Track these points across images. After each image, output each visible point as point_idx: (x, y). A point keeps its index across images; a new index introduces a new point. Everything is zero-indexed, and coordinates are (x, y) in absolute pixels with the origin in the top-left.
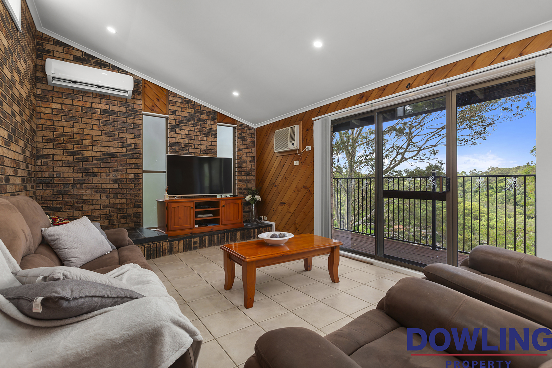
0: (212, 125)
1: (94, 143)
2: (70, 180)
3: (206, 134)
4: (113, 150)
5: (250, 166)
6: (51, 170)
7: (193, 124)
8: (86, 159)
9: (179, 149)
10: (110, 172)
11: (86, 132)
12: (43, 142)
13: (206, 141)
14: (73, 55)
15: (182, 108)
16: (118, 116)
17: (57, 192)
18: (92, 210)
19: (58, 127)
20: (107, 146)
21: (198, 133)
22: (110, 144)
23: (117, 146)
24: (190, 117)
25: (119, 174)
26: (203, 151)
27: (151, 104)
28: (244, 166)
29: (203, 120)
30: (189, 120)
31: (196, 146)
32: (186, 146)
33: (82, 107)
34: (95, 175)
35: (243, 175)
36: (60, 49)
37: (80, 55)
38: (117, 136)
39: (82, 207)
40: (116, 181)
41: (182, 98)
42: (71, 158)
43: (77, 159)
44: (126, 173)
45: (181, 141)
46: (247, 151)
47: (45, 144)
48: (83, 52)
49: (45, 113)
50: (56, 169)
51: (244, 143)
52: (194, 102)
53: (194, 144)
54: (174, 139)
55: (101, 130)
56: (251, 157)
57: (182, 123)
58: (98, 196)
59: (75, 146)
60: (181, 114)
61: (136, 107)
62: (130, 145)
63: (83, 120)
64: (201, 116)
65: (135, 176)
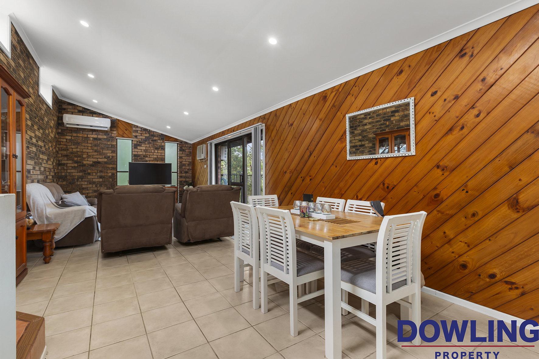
0: (161, 143)
1: (89, 156)
2: (76, 177)
3: (157, 149)
4: (99, 160)
5: (188, 168)
6: (66, 172)
7: (148, 143)
8: (85, 165)
9: (140, 158)
10: (97, 172)
11: (84, 150)
12: (61, 157)
13: (157, 153)
14: (78, 110)
15: (141, 134)
16: (102, 141)
17: (69, 183)
18: (87, 193)
19: (69, 149)
20: (96, 158)
21: (152, 148)
22: (97, 157)
23: (101, 158)
24: (147, 139)
25: (103, 173)
26: (156, 159)
27: (122, 133)
28: (183, 167)
29: (155, 140)
30: (146, 141)
31: (150, 156)
32: (144, 156)
33: (82, 137)
34: (89, 174)
35: (183, 173)
36: (70, 107)
37: (81, 109)
38: (102, 152)
39: (82, 191)
40: (101, 177)
41: (141, 128)
42: (76, 165)
43: (79, 165)
44: (107, 172)
45: (141, 153)
46: (186, 158)
47: (63, 158)
48: (82, 107)
49: (63, 142)
50: (69, 171)
51: (184, 153)
52: (149, 130)
53: (149, 155)
54: (136, 152)
55: (93, 149)
56: (189, 162)
57: (142, 143)
58: (91, 186)
59: (79, 158)
60: (141, 137)
61: (113, 135)
62: (109, 157)
63: (83, 144)
64: (153, 138)
65: (112, 174)
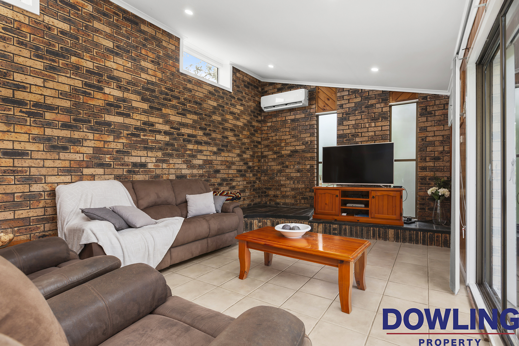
0: (382, 108)
1: (287, 144)
2: (275, 171)
3: (375, 120)
4: (297, 148)
5: (441, 149)
6: (267, 165)
7: (360, 113)
8: (282, 156)
9: (346, 140)
10: (295, 165)
11: (283, 137)
12: (264, 148)
13: (375, 126)
14: (277, 88)
15: (349, 100)
16: (300, 122)
17: (269, 178)
18: (286, 191)
19: (270, 137)
20: (294, 146)
21: (366, 121)
22: (295, 144)
23: (299, 144)
24: (358, 106)
25: (301, 166)
26: (372, 138)
27: (323, 105)
28: (429, 149)
29: (372, 105)
30: (355, 110)
31: (363, 134)
32: (352, 136)
33: (281, 121)
34: (287, 167)
35: (427, 160)
36: (271, 87)
37: (279, 86)
38: (299, 137)
39: (281, 189)
40: (298, 171)
41: (349, 90)
42: (275, 156)
43: (278, 156)
44: (305, 164)
45: (348, 131)
46: (435, 129)
47: (265, 149)
48: (281, 83)
49: (265, 130)
50: (269, 164)
51: (430, 119)
52: (362, 90)
53: (361, 133)
54: (342, 131)
55: (290, 135)
56: (443, 136)
57: (349, 114)
58: (288, 182)
59: (278, 148)
60: (348, 105)
61: (312, 111)
62: (307, 143)
63: (282, 129)
64: (368, 102)
65: (311, 167)
